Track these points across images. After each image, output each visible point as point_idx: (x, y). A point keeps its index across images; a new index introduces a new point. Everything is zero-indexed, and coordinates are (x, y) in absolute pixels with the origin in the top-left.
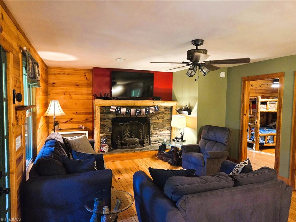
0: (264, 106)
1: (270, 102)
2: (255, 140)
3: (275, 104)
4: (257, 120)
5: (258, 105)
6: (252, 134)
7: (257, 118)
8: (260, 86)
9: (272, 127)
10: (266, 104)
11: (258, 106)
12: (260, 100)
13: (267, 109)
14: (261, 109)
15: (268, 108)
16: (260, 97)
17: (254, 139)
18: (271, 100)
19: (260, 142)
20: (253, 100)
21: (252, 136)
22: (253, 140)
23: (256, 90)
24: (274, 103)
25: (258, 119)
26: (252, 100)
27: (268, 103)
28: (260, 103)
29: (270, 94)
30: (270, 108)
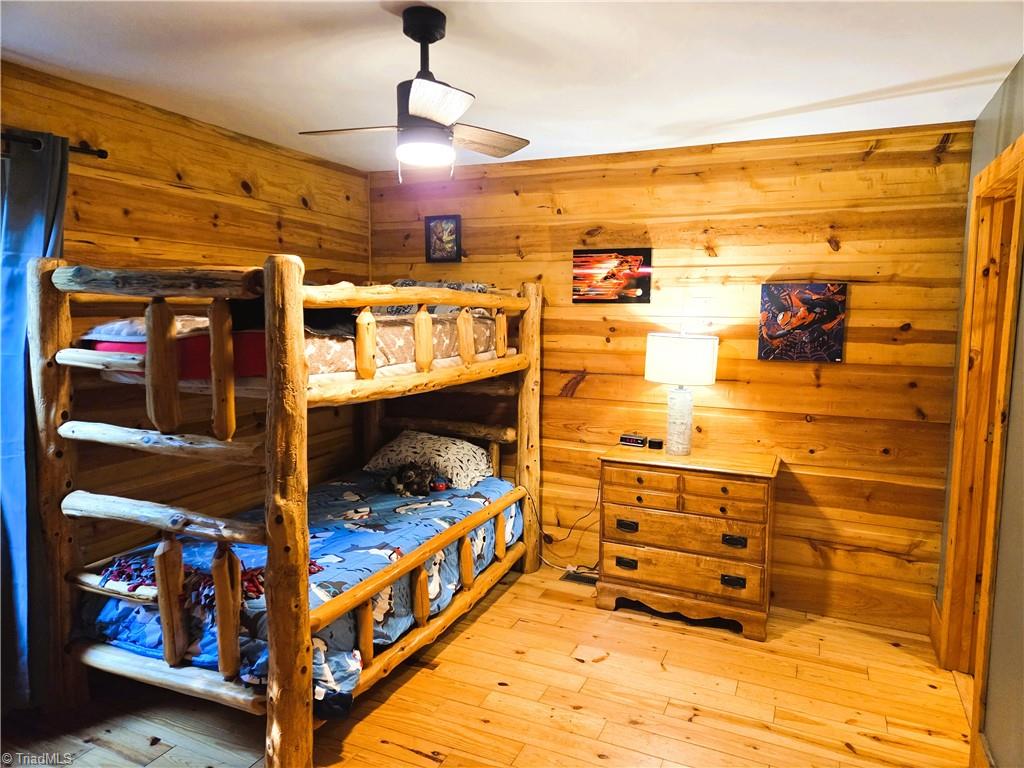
0: (334, 347)
1: (376, 309)
2: (274, 692)
3: (407, 328)
4: (284, 495)
5: (283, 338)
6: (250, 623)
7: (285, 476)
8: (305, 202)
9: (394, 480)
10: (354, 331)
11: (281, 351)
12: (299, 293)
13: (359, 377)
14: (313, 379)
15: (367, 364)
16: (294, 265)
17: (263, 673)
18: (383, 293)
19: (320, 693)
20: (236, 292)
21: (253, 635)
22: (261, 690)
23: (279, 225)
24: (404, 323)
25: (292, 480)
26: (225, 293)
27: (365, 319)
28: (295, 320)
29: (365, 260)
30: (379, 361)
